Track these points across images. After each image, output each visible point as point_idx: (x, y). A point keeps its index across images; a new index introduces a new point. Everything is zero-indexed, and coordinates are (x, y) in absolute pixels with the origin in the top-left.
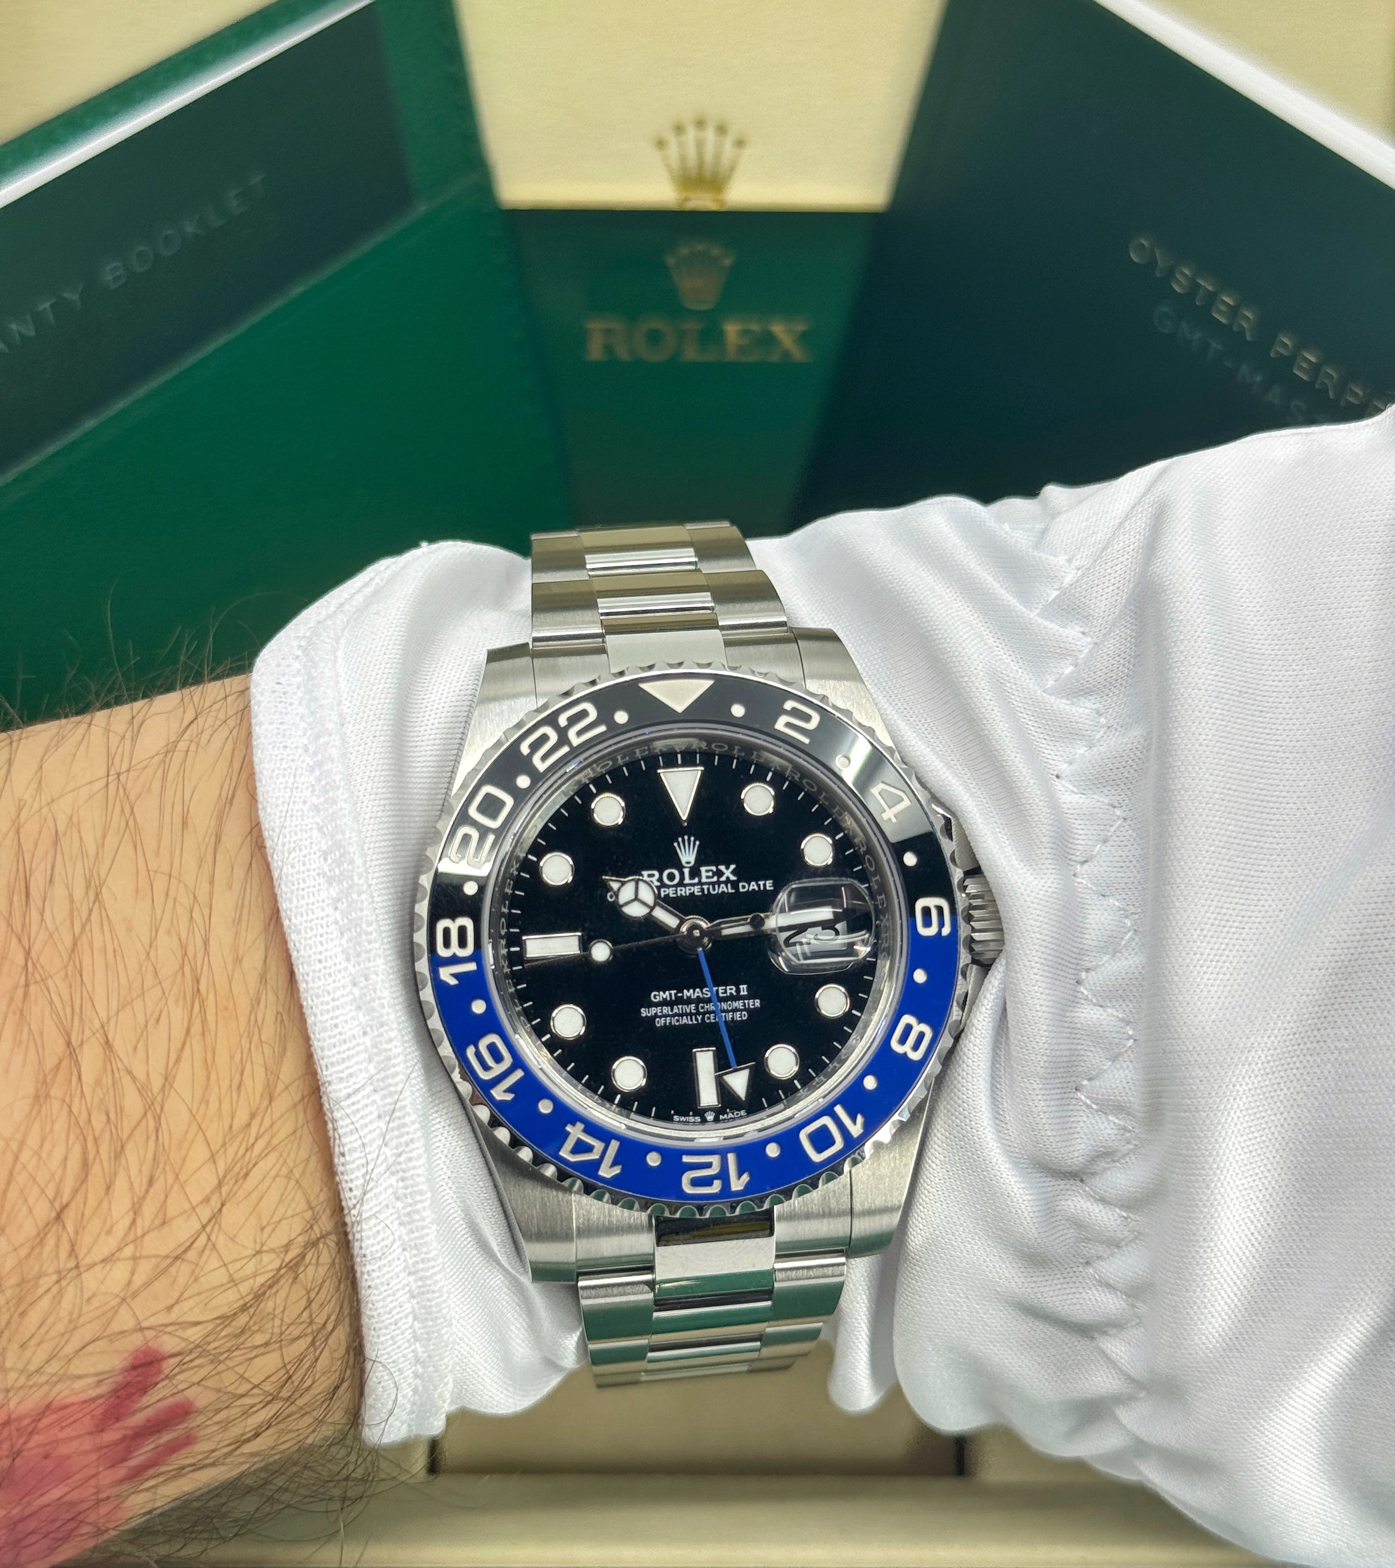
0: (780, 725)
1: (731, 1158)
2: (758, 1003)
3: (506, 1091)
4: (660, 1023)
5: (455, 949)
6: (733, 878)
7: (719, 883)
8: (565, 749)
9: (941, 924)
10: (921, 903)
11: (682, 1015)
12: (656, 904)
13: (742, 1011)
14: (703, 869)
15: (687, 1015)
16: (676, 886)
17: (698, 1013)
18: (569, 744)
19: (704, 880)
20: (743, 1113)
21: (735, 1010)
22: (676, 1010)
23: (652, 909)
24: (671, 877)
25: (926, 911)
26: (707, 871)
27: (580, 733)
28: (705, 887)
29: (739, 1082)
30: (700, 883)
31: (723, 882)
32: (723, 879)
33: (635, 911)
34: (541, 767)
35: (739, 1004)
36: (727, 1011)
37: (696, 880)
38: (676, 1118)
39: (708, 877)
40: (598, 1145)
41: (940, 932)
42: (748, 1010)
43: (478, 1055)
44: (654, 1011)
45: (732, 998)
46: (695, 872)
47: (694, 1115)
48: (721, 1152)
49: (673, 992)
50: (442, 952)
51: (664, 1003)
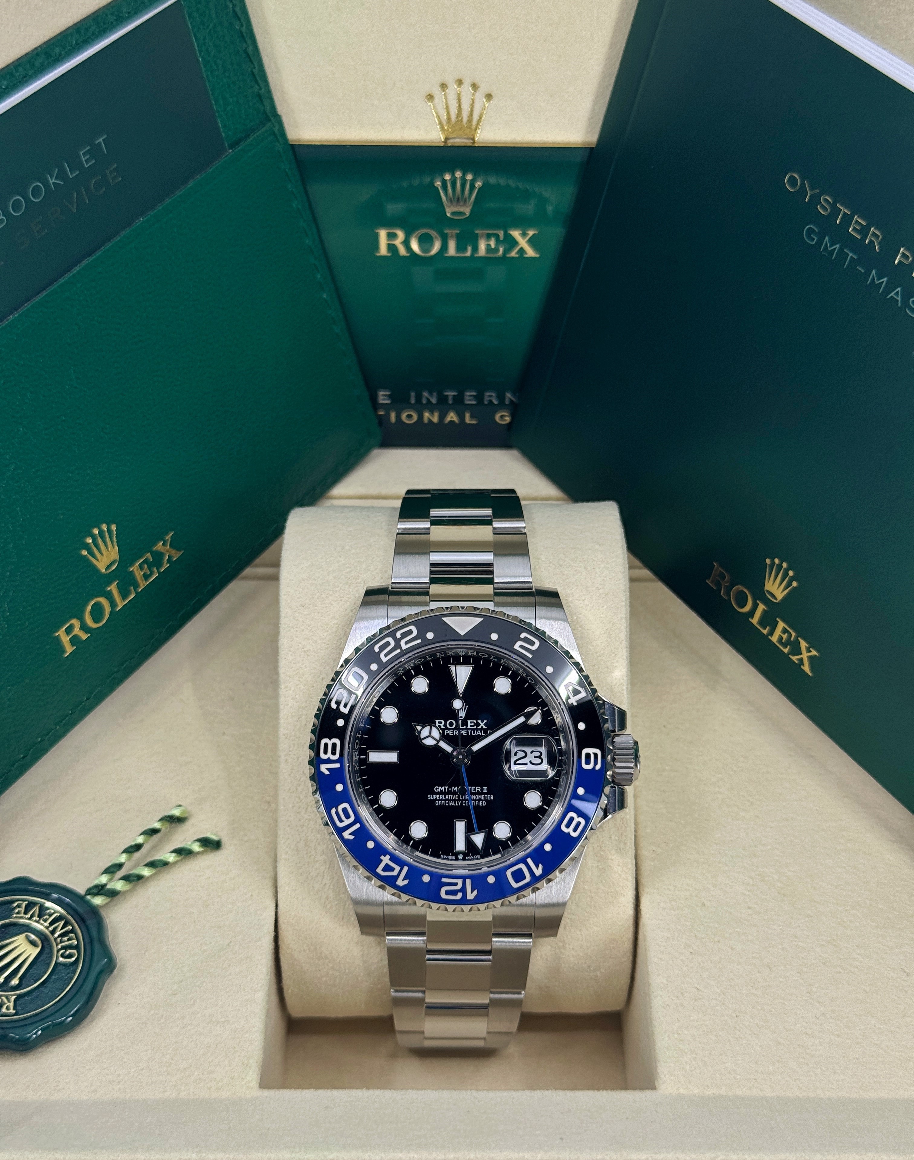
0: (517, 647)
1: (468, 881)
2: (492, 797)
3: (350, 834)
4: (438, 803)
5: (329, 755)
6: (485, 727)
7: (477, 729)
8: (398, 651)
9: (596, 763)
10: (585, 751)
11: (450, 800)
12: (440, 739)
13: (483, 801)
14: (469, 721)
15: (453, 800)
16: (453, 729)
17: (459, 800)
18: (400, 648)
19: (469, 727)
20: (478, 856)
21: (480, 800)
22: (447, 797)
23: (438, 742)
24: (451, 724)
25: (588, 756)
26: (471, 723)
27: (406, 643)
28: (469, 731)
29: (478, 839)
30: (467, 729)
31: (479, 729)
32: (480, 727)
33: (429, 742)
34: (384, 659)
35: (482, 797)
36: (475, 800)
37: (465, 727)
38: (442, 856)
39: (471, 726)
40: (397, 868)
41: (594, 767)
42: (487, 801)
43: (337, 813)
44: (435, 796)
45: (478, 793)
46: (464, 723)
47: (452, 856)
48: (464, 878)
49: (446, 787)
50: (323, 756)
51: (441, 793)
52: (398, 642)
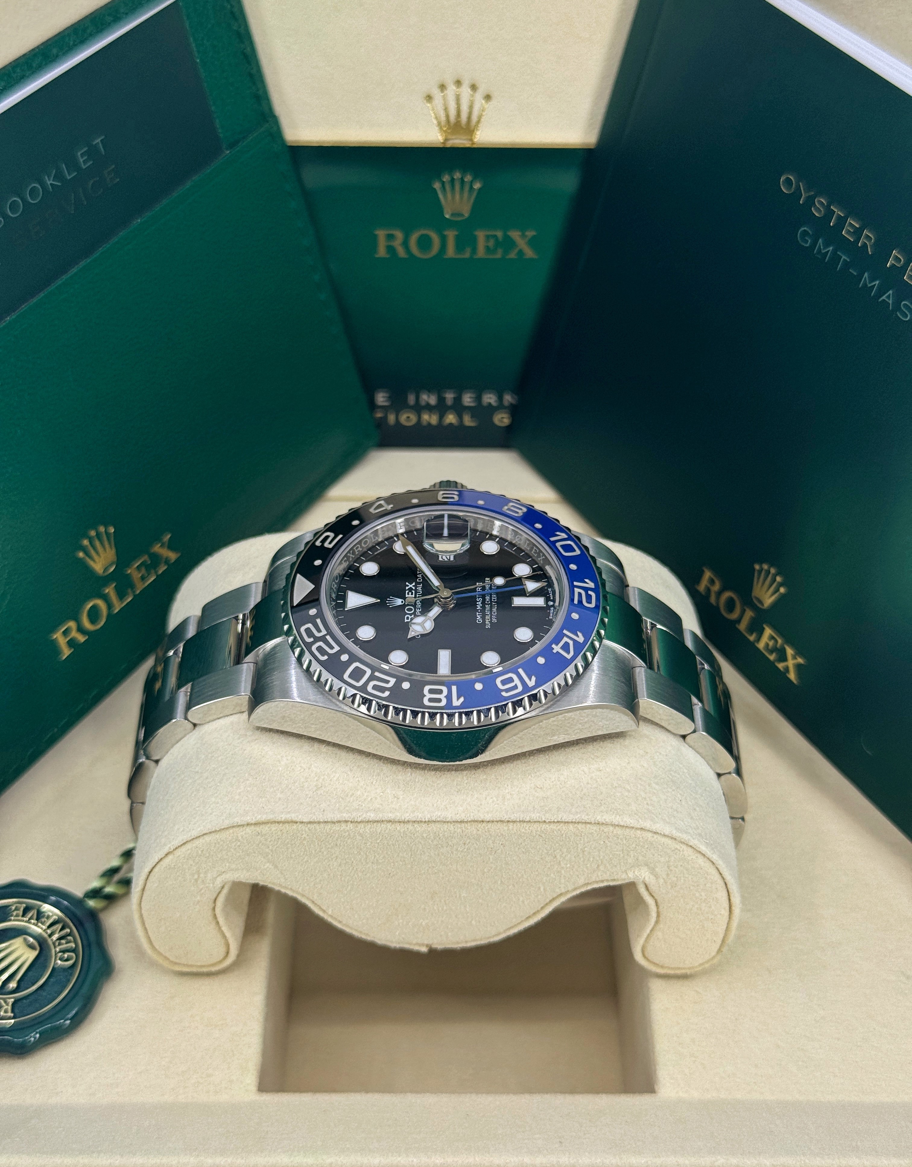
1: (576, 584)
2: (488, 578)
3: (530, 680)
4: (494, 620)
5: (442, 696)
6: (414, 584)
7: (416, 590)
11: (491, 611)
12: (426, 616)
13: (491, 586)
14: (407, 596)
15: (491, 609)
16: (415, 607)
17: (491, 604)
18: (325, 636)
19: (413, 596)
22: (488, 615)
24: (409, 610)
26: (408, 594)
27: (319, 631)
28: (418, 595)
29: (532, 587)
31: (416, 588)
32: (414, 588)
33: (429, 626)
34: (337, 648)
35: (488, 587)
37: (413, 599)
40: (565, 639)
42: (491, 582)
43: (507, 691)
44: (487, 622)
47: (550, 610)
49: (477, 614)
50: (443, 704)
51: (483, 618)
52: (317, 639)
